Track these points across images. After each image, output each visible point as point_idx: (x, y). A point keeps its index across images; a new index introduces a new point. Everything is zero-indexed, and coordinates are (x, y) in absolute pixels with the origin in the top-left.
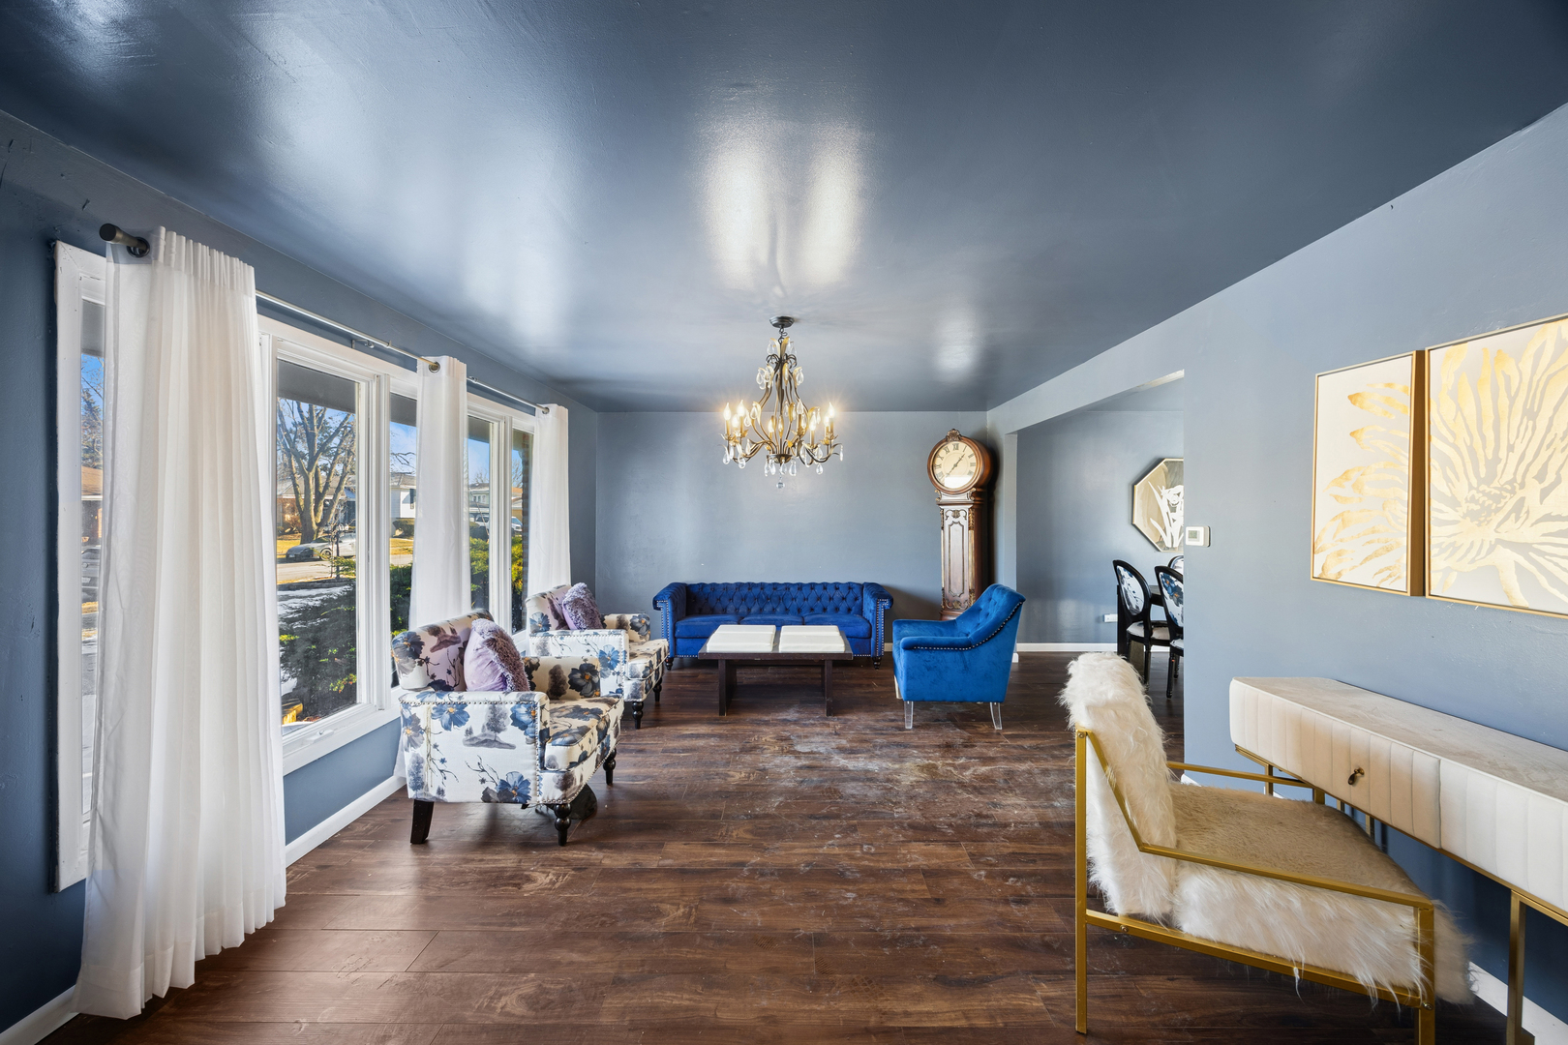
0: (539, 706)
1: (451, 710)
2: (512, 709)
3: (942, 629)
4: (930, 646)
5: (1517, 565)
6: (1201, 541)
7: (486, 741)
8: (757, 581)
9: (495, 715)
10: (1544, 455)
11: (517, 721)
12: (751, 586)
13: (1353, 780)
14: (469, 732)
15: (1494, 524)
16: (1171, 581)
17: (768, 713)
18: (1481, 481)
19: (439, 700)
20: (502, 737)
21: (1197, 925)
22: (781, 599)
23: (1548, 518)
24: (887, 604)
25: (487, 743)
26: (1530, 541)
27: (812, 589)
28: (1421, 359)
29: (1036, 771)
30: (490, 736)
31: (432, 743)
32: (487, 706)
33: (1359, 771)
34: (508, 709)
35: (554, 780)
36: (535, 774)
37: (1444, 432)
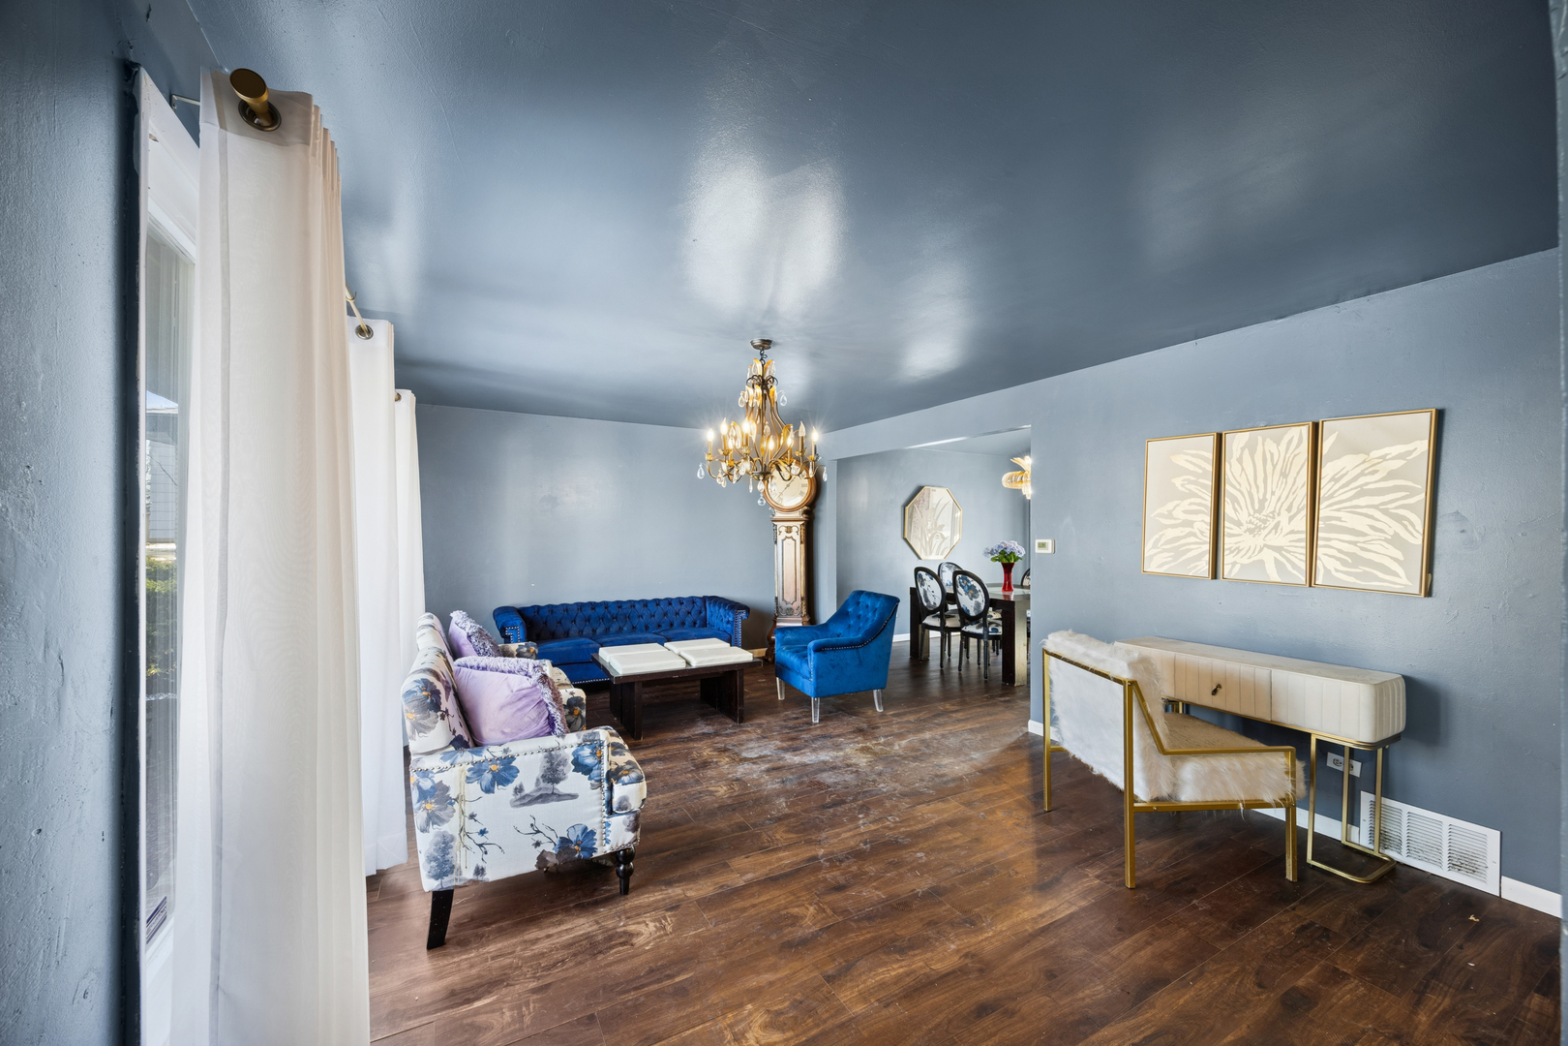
0: (605, 744)
1: (494, 767)
2: (574, 753)
3: (818, 632)
4: (834, 647)
5: (1275, 558)
6: (1049, 550)
7: (541, 796)
8: (598, 600)
9: (552, 764)
10: (1291, 498)
11: (580, 767)
12: (593, 605)
13: (1215, 692)
14: (519, 790)
15: (1263, 536)
16: (968, 581)
17: (682, 731)
18: (1255, 511)
19: (477, 758)
20: (561, 787)
21: (1189, 795)
22: (628, 617)
23: (1292, 532)
24: (744, 614)
25: (543, 798)
26: (1282, 545)
27: (657, 605)
28: (1220, 438)
29: (938, 737)
30: (547, 789)
31: (467, 814)
32: (541, 755)
33: (1219, 686)
34: (568, 754)
35: (624, 823)
36: (602, 822)
37: (1234, 482)
